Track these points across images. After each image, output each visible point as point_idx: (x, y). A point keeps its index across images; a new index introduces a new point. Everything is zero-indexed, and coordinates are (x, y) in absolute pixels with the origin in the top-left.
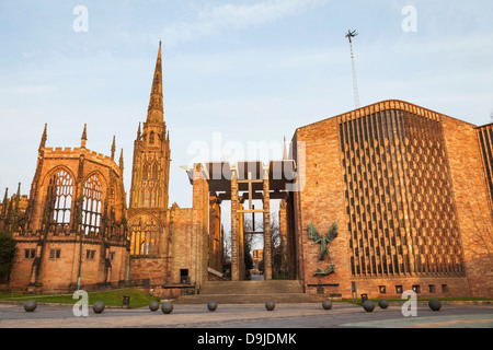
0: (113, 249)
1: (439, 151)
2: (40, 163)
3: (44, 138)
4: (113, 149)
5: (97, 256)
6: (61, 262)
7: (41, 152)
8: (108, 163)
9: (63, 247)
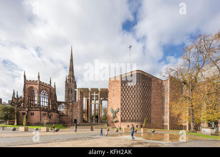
0: (52, 113)
1: (150, 88)
2: (25, 85)
3: (25, 77)
4: (50, 82)
5: (46, 115)
6: (34, 117)
7: (25, 82)
8: (49, 86)
9: (35, 112)
